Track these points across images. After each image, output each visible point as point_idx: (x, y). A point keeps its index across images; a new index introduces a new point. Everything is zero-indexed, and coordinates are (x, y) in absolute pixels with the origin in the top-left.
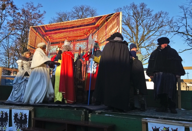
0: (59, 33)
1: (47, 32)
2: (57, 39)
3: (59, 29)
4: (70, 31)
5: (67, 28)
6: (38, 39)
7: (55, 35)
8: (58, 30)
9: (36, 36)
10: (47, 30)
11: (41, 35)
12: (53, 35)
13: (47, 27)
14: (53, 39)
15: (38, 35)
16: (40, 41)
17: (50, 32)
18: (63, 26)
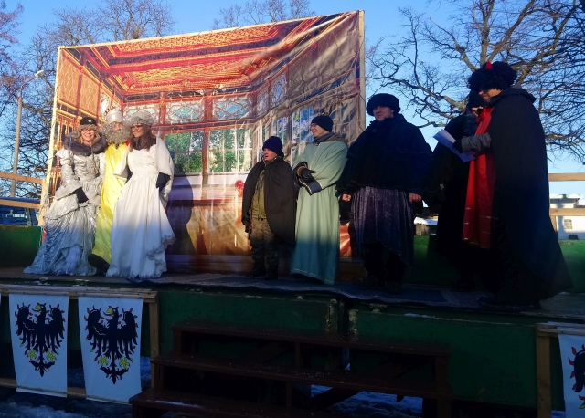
1: (115, 63)
2: (149, 86)
3: (159, 57)
4: (193, 63)
5: (186, 54)
6: (87, 85)
7: (144, 74)
8: (154, 59)
9: (80, 77)
10: (117, 59)
11: (96, 73)
12: (138, 73)
13: (118, 50)
14: (137, 87)
15: (86, 74)
16: (94, 90)
17: (126, 63)
18: (169, 48)
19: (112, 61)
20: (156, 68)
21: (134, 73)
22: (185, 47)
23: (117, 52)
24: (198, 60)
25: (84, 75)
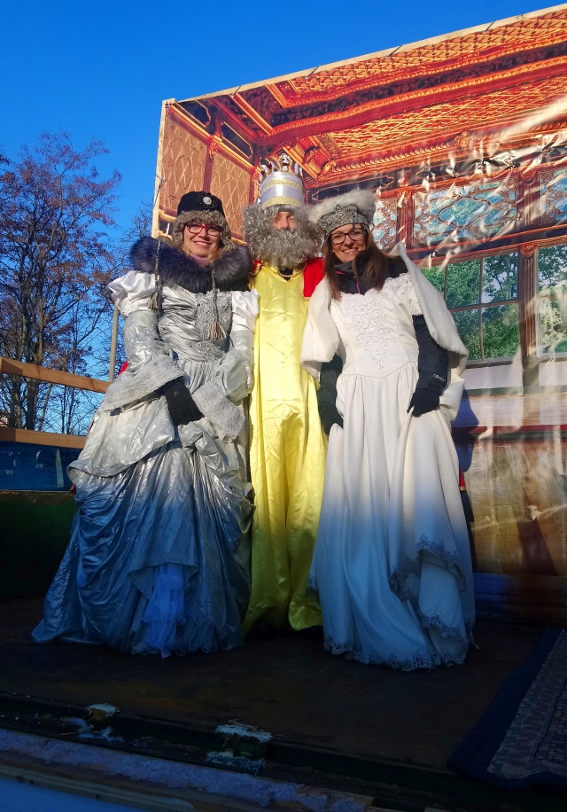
0: (385, 113)
1: (287, 120)
2: (369, 158)
3: (390, 90)
4: (480, 91)
5: (457, 76)
6: (223, 175)
7: (356, 134)
8: (380, 97)
9: (210, 160)
10: (289, 111)
11: (243, 148)
12: (341, 134)
13: (292, 92)
14: (341, 165)
15: (220, 151)
16: (241, 185)
17: (311, 115)
18: (415, 69)
19: (280, 117)
20: (386, 117)
21: (332, 135)
22: (454, 60)
23: (289, 94)
24: (494, 82)
25: (217, 155)
